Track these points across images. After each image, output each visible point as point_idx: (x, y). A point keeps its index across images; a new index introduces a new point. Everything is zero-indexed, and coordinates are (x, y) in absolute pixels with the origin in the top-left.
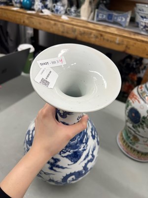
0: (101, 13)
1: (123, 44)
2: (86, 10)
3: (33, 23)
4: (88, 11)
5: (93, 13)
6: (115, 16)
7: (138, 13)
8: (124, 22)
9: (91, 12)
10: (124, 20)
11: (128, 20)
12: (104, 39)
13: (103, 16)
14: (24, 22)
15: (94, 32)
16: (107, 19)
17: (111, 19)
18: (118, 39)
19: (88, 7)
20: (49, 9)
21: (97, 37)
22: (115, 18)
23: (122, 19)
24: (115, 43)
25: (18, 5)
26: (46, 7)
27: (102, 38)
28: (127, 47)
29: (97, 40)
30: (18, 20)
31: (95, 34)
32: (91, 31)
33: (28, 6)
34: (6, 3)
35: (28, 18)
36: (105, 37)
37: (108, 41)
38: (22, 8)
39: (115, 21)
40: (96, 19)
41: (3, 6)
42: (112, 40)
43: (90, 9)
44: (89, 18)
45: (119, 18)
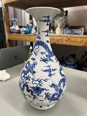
0: (67, 30)
2: (59, 30)
3: (31, 39)
4: (60, 30)
5: (62, 31)
6: (75, 31)
8: (80, 33)
9: (62, 30)
10: (80, 32)
11: (83, 32)
12: (71, 41)
13: (68, 32)
14: (26, 40)
15: (65, 38)
16: (71, 33)
17: (73, 32)
18: (79, 40)
19: (60, 29)
22: (75, 32)
23: (79, 32)
24: (78, 42)
25: (23, 33)
27: (70, 40)
28: (85, 43)
29: (67, 42)
30: (23, 39)
31: (66, 39)
32: (63, 38)
33: (29, 32)
34: (17, 33)
35: (28, 37)
36: (72, 40)
37: (73, 41)
38: (25, 34)
39: (75, 33)
40: (65, 34)
41: (15, 34)
42: (76, 41)
43: (61, 30)
44: (60, 34)
45: (77, 31)
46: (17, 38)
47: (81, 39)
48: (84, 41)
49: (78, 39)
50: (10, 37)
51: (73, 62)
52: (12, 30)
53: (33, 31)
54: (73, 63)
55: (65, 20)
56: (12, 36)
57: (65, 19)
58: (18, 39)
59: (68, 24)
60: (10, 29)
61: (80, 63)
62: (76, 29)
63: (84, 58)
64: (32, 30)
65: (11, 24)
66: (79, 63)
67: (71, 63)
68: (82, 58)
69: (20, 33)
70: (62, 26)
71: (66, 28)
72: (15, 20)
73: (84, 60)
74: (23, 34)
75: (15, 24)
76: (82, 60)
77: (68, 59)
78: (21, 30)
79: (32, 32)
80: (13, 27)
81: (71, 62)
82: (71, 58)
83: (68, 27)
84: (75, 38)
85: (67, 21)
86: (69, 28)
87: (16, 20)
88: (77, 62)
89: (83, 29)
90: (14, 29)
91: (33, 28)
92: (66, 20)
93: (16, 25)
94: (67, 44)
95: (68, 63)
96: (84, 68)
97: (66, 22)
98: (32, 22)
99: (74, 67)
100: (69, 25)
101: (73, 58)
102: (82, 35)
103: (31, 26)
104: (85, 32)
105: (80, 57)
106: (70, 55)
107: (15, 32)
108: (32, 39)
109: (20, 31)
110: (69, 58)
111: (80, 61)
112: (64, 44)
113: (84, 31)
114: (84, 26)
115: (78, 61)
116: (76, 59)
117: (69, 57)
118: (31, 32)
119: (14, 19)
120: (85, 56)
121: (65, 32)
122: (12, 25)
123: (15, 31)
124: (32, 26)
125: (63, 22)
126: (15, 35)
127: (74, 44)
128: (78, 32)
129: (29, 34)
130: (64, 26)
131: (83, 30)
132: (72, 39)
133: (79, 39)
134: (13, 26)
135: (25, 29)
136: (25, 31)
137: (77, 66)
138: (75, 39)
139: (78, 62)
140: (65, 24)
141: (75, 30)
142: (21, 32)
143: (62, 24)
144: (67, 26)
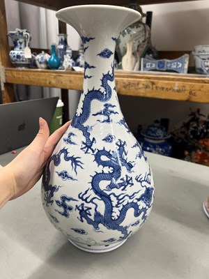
0: (148, 62)
1: (185, 90)
2: (129, 61)
3: (62, 83)
4: (132, 61)
5: (137, 64)
6: (168, 63)
7: (198, 56)
8: (181, 68)
9: (136, 61)
10: (180, 65)
11: (186, 66)
12: (156, 87)
13: (151, 65)
14: (50, 83)
15: (142, 80)
16: (158, 68)
17: (163, 67)
18: (177, 85)
19: (131, 57)
20: (81, 66)
21: (147, 87)
22: (169, 65)
23: (178, 65)
24: (174, 90)
25: (43, 66)
26: (78, 65)
27: (154, 86)
28: (191, 93)
29: (147, 89)
30: (43, 82)
31: (144, 83)
32: (138, 80)
33: (56, 65)
34: (28, 66)
35: (55, 77)
36: (159, 85)
37: (163, 88)
38: (48, 68)
39: (169, 69)
40: (144, 70)
41: (23, 68)
42: (169, 87)
43: (134, 59)
44: (133, 69)
45: (173, 64)
46: (26, 78)
47: (181, 83)
48: (188, 88)
49: (174, 84)
50: (10, 75)
51: (161, 138)
52: (15, 58)
53: (68, 62)
54: (163, 141)
55: (145, 36)
56: (15, 74)
57: (146, 32)
58: (31, 82)
59: (153, 45)
60: (9, 57)
61: (180, 141)
62: (170, 59)
63: (188, 129)
64: (63, 59)
65: (11, 44)
66: (178, 140)
67: (159, 140)
68: (183, 129)
69: (36, 66)
70: (138, 50)
71: (147, 56)
72: (22, 34)
73: (189, 133)
74: (42, 68)
75: (21, 43)
76: (183, 133)
77: (151, 130)
78: (38, 60)
79: (64, 64)
80: (16, 52)
81: (157, 138)
82: (158, 128)
83: (152, 53)
84: (167, 82)
85: (149, 38)
86: (156, 55)
87: (24, 33)
88: (171, 137)
89: (186, 59)
90: (18, 57)
91: (68, 55)
92: (147, 36)
93: (25, 46)
94: (149, 95)
95: (151, 141)
96: (187, 153)
97: (148, 40)
98: (63, 39)
99: (164, 151)
100: (154, 48)
101: (162, 129)
102: (184, 74)
103: (60, 49)
104: (193, 65)
105: (179, 126)
106: (157, 122)
107: (22, 63)
108: (64, 82)
109: (35, 61)
110: (153, 129)
111: (180, 135)
112: (142, 95)
113: (189, 64)
114: (189, 53)
115: (174, 135)
116: (169, 131)
117: (153, 126)
118: (61, 64)
119: (18, 29)
120: (191, 123)
121: (145, 66)
122: (13, 45)
123: (23, 61)
124: (65, 49)
125: (141, 42)
126: (23, 71)
127: (163, 96)
128: (175, 67)
129: (57, 68)
130: (142, 50)
131: (187, 62)
132: (160, 83)
133: (177, 83)
134: (17, 49)
135: (47, 57)
136: (46, 62)
137: (172, 147)
138: (167, 84)
139: (175, 138)
140: (145, 46)
141: (168, 61)
142: (37, 63)
143: (138, 46)
144: (151, 50)
